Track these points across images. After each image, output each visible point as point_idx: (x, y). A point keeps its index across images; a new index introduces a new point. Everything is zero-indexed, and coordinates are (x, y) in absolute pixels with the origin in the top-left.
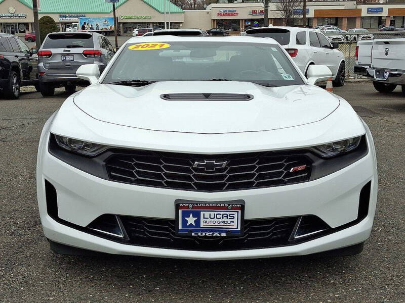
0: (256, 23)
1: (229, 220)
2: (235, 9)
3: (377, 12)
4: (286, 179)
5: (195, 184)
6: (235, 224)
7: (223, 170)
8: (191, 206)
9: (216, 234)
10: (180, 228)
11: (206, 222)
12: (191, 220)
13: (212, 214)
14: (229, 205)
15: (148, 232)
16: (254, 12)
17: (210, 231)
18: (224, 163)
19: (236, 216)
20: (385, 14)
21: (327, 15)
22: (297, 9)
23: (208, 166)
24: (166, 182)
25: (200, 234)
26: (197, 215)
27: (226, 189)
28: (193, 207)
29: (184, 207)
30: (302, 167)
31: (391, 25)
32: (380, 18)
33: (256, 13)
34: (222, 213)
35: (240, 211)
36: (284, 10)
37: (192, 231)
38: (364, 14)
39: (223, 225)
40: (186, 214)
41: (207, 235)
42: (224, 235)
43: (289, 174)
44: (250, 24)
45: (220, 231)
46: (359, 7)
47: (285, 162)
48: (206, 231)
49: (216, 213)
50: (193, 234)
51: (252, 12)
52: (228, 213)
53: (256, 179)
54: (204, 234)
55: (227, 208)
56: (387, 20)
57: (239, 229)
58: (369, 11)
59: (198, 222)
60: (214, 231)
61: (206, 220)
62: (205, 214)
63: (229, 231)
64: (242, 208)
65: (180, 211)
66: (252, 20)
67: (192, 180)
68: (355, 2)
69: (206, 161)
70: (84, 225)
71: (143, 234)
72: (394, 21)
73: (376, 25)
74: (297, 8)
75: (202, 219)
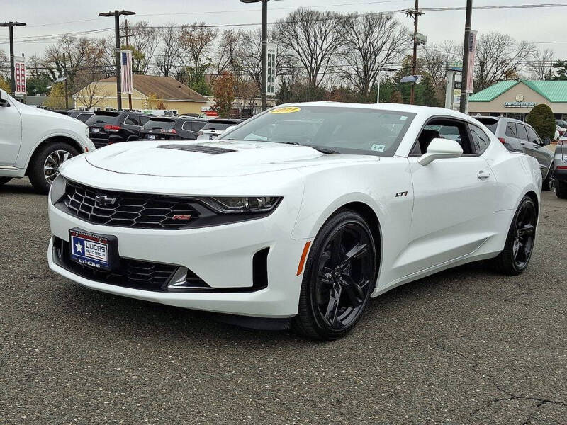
1: (102, 253)
4: (163, 225)
5: (92, 216)
6: (105, 257)
7: (113, 206)
8: (77, 233)
9: (93, 265)
10: (73, 253)
11: (88, 251)
12: (79, 247)
13: (92, 244)
14: (99, 237)
17: (90, 260)
18: (114, 200)
19: (106, 250)
23: (100, 200)
25: (84, 262)
26: (83, 243)
28: (79, 236)
30: (186, 217)
34: (97, 245)
35: (107, 245)
37: (79, 258)
39: (98, 257)
40: (76, 242)
41: (88, 263)
42: (98, 266)
43: (168, 221)
45: (96, 262)
47: (172, 209)
48: (88, 260)
49: (94, 244)
50: (80, 261)
52: (102, 246)
53: (136, 220)
54: (86, 263)
55: (99, 241)
57: (107, 263)
59: (83, 250)
60: (93, 261)
61: (88, 249)
62: (88, 243)
63: (102, 263)
64: (108, 243)
65: (72, 237)
75: (86, 248)
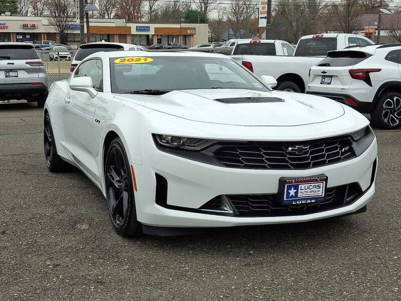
0: (28, 36)
1: (317, 190)
2: (4, 22)
3: (145, 31)
4: (342, 157)
5: (291, 164)
6: (320, 192)
7: (307, 153)
8: (293, 181)
9: (309, 201)
10: (285, 199)
11: (302, 192)
12: (292, 192)
13: (306, 185)
14: (318, 178)
15: (252, 207)
16: (25, 26)
17: (304, 199)
18: (308, 147)
19: (321, 186)
20: (152, 32)
21: (98, 31)
22: (70, 25)
23: (299, 150)
24: (269, 165)
25: (298, 202)
26: (296, 188)
27: (312, 166)
28: (295, 182)
29: (288, 183)
30: (347, 148)
31: (158, 43)
32: (148, 36)
33: (28, 27)
34: (313, 185)
35: (324, 182)
36: (57, 25)
37: (292, 201)
38: (134, 32)
39: (313, 194)
40: (289, 188)
41: (303, 202)
42: (313, 201)
43: (343, 154)
44: (21, 37)
45: (311, 199)
46: (128, 25)
47: (338, 145)
48: (302, 199)
49: (309, 185)
50: (294, 203)
51: (23, 26)
52: (317, 184)
53: (327, 158)
54: (301, 202)
55: (317, 180)
56: (154, 39)
57: (323, 196)
58: (138, 29)
59: (296, 193)
60: (307, 199)
61: (302, 191)
62: (302, 186)
63: (317, 198)
64: (326, 180)
65: (286, 186)
66: (24, 34)
67: (288, 162)
68: (124, 21)
69: (297, 146)
70: (197, 207)
71: (247, 208)
72: (160, 40)
73: (145, 43)
74: (70, 23)
75: (300, 191)
